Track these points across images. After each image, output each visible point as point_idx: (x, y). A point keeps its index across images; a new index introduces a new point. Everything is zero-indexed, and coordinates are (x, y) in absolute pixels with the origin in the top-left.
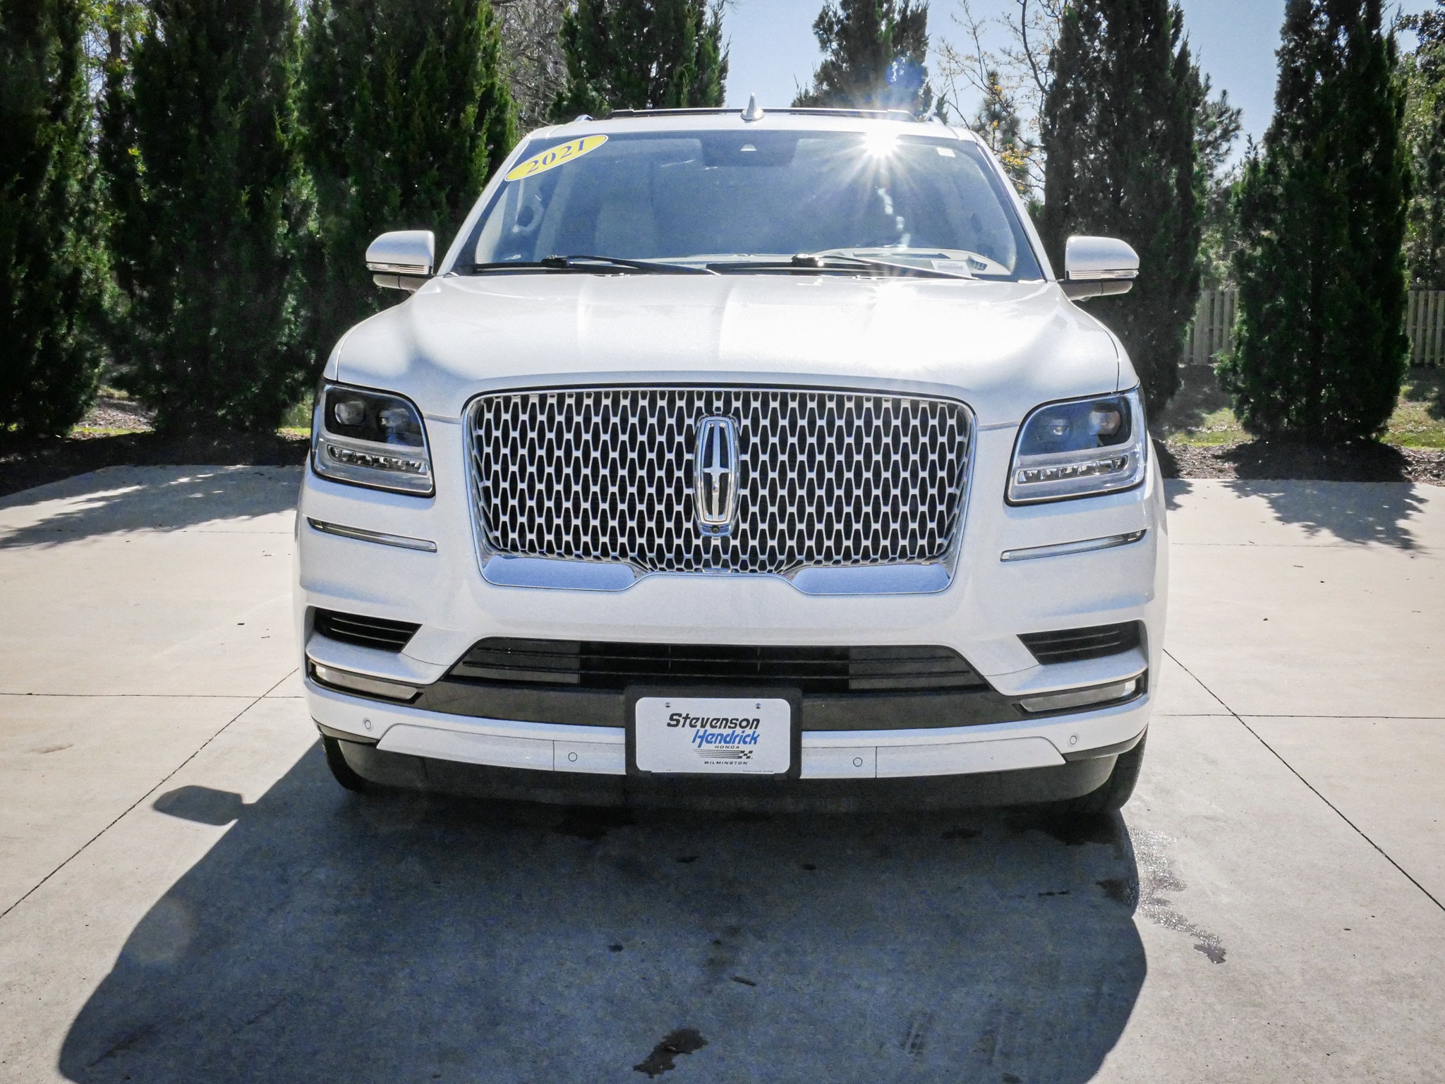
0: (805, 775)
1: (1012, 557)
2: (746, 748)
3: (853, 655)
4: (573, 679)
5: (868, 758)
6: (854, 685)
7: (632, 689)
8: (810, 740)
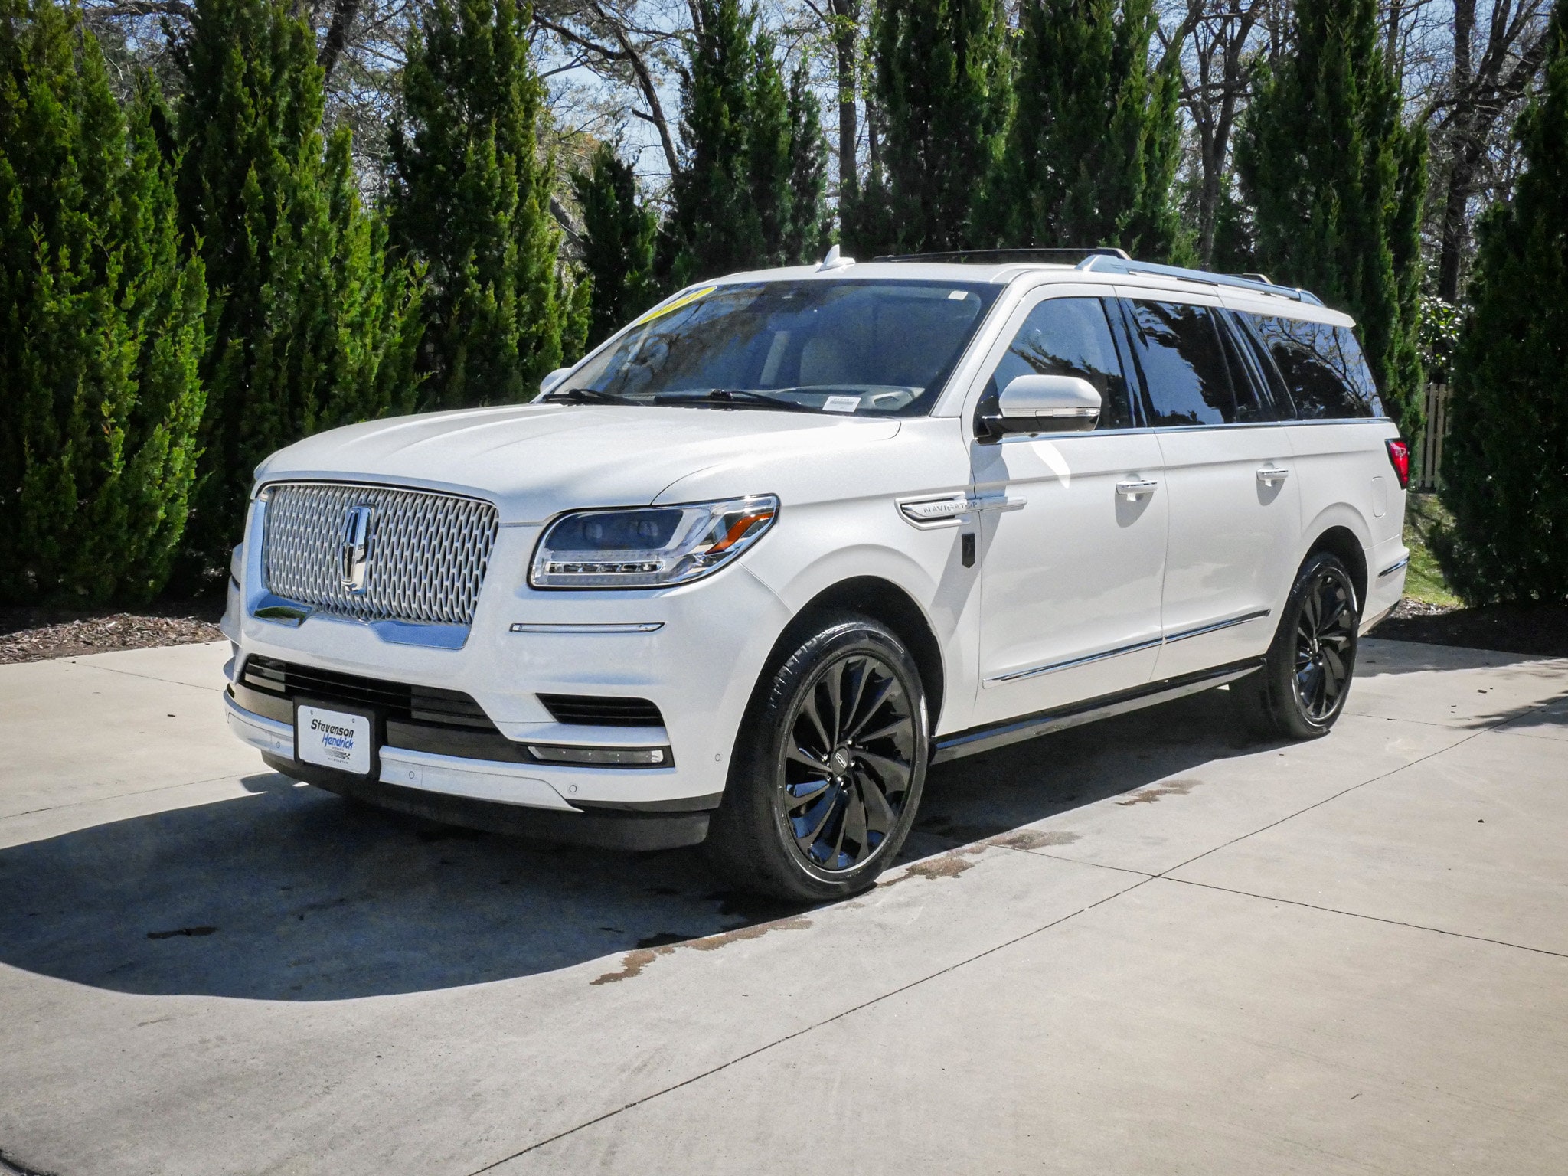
0: (383, 779)
1: (519, 628)
2: (347, 751)
3: (414, 691)
4: (281, 688)
5: (418, 773)
6: (415, 715)
7: (298, 699)
8: (385, 753)
